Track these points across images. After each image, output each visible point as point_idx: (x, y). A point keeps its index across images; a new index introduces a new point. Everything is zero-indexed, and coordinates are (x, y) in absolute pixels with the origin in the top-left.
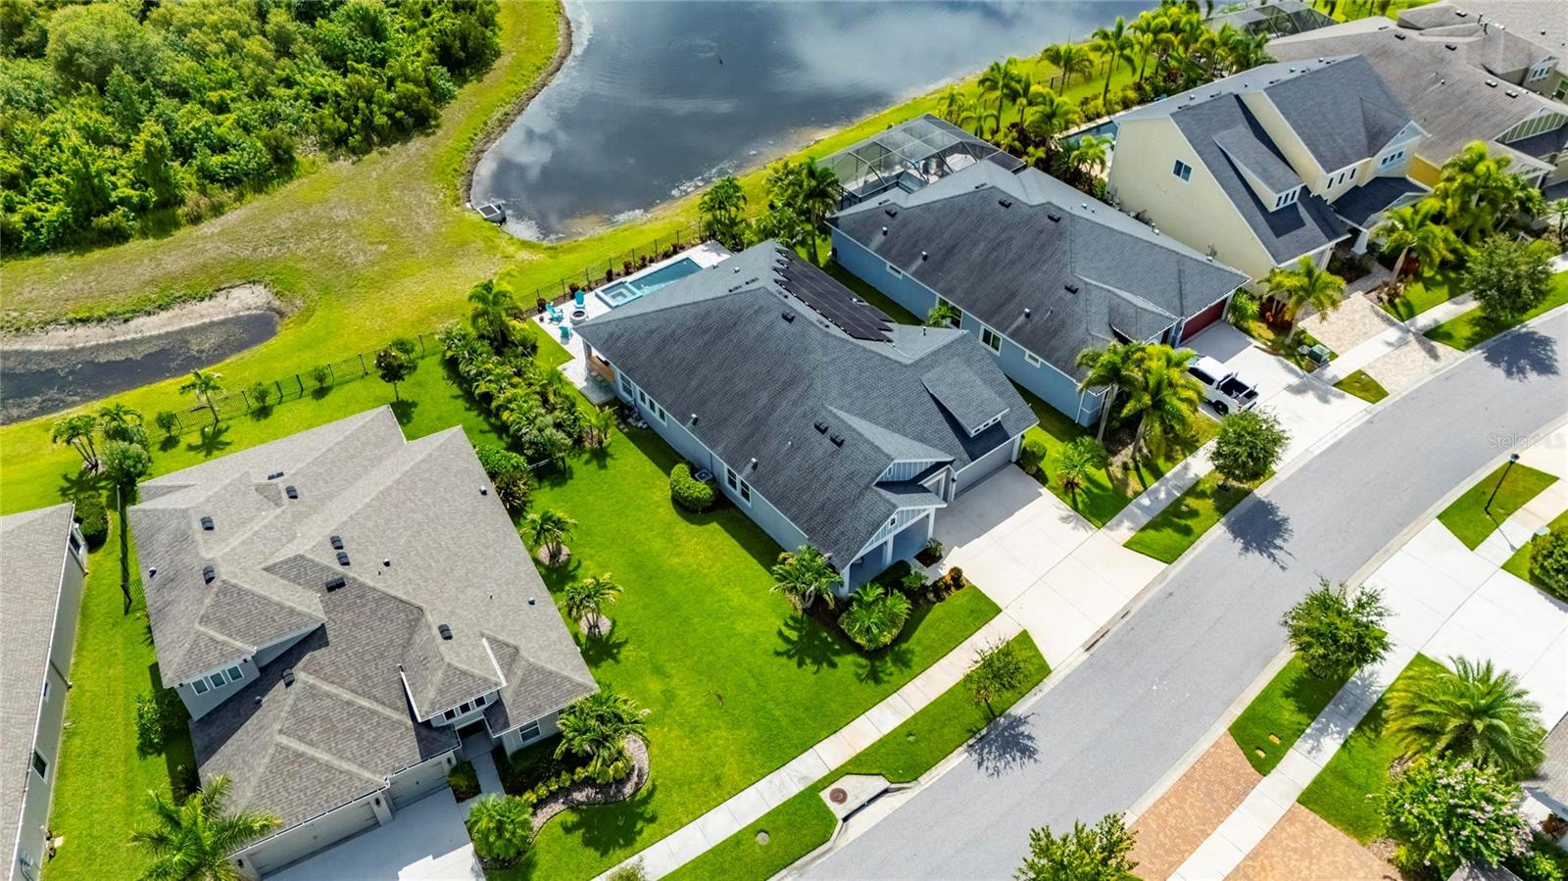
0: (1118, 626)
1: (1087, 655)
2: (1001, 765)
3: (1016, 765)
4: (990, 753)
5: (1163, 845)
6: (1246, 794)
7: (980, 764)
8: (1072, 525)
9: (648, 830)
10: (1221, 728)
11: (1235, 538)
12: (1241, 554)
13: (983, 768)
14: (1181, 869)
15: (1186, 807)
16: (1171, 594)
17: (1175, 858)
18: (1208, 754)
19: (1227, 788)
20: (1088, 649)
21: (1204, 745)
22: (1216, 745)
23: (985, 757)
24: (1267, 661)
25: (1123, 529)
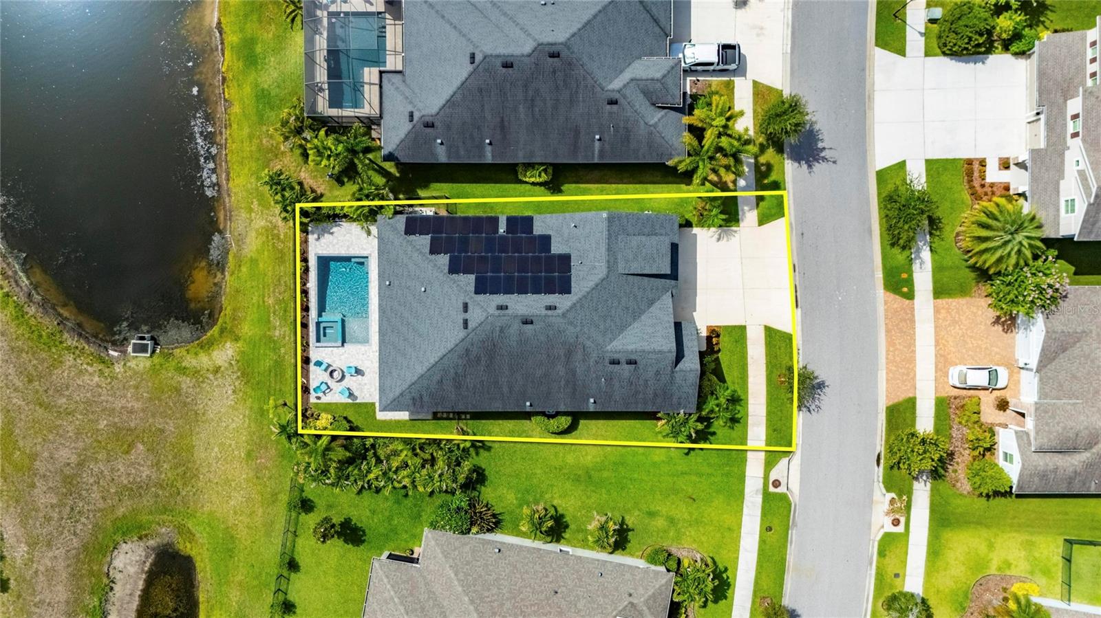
0: (797, 278)
1: (799, 309)
2: (817, 403)
3: (823, 397)
4: (808, 402)
5: (904, 374)
6: (913, 316)
7: (809, 411)
8: (725, 239)
9: (729, 573)
10: (880, 292)
11: (799, 163)
12: (810, 172)
13: (812, 412)
14: (918, 377)
15: (898, 346)
16: (802, 234)
17: (912, 374)
18: (886, 310)
19: (905, 320)
20: (797, 306)
21: (881, 309)
22: (886, 302)
23: (808, 405)
24: (870, 232)
25: (750, 217)
